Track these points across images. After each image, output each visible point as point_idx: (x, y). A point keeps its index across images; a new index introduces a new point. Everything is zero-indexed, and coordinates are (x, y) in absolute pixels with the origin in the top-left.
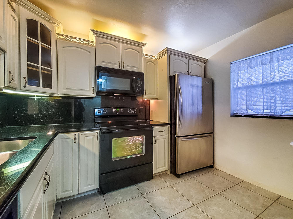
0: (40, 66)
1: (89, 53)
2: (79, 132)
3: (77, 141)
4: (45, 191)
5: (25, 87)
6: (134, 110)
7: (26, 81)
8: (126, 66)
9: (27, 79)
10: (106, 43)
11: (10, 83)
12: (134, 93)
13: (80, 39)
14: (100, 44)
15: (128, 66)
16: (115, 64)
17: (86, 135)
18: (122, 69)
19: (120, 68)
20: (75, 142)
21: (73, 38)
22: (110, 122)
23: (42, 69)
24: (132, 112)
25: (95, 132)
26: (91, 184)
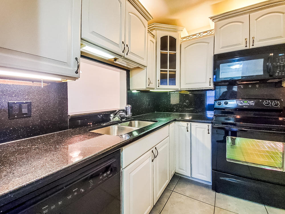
0: (168, 70)
1: (206, 44)
2: (191, 123)
3: (189, 130)
4: (153, 160)
5: (159, 86)
6: (275, 102)
7: (159, 82)
8: (258, 42)
9: (160, 81)
10: (229, 23)
11: (149, 85)
12: (271, 78)
13: (200, 33)
14: (220, 28)
15: (260, 40)
16: (240, 44)
17: (197, 126)
18: (251, 47)
19: (248, 48)
20: (188, 131)
21: (193, 35)
22: (238, 116)
23: (170, 71)
24: (271, 104)
25: (207, 125)
26: (202, 174)
